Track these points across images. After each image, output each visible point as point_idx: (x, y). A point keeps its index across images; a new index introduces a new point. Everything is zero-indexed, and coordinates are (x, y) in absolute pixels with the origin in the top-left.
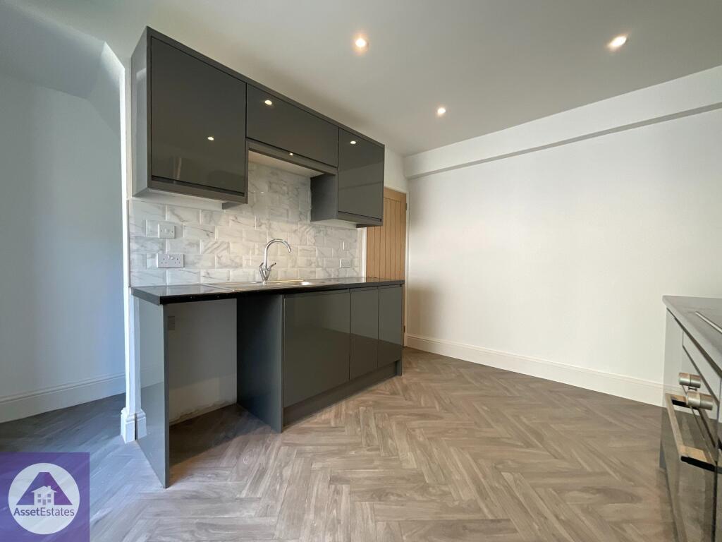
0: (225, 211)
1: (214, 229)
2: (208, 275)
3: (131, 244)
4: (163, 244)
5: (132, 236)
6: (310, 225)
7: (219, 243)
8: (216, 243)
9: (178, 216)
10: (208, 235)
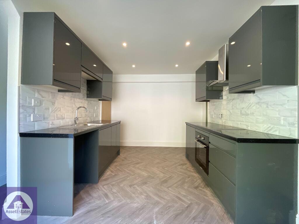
0: (59, 93)
1: (55, 101)
2: (53, 124)
3: (20, 110)
4: (34, 109)
5: (21, 105)
6: (86, 100)
7: (57, 108)
8: (56, 108)
9: (41, 95)
10: (53, 104)
